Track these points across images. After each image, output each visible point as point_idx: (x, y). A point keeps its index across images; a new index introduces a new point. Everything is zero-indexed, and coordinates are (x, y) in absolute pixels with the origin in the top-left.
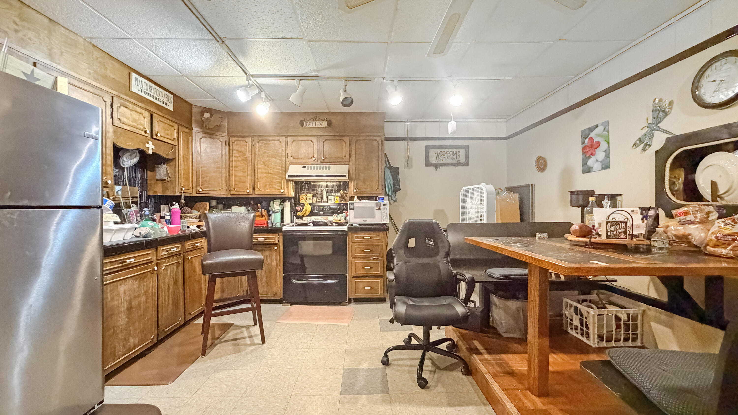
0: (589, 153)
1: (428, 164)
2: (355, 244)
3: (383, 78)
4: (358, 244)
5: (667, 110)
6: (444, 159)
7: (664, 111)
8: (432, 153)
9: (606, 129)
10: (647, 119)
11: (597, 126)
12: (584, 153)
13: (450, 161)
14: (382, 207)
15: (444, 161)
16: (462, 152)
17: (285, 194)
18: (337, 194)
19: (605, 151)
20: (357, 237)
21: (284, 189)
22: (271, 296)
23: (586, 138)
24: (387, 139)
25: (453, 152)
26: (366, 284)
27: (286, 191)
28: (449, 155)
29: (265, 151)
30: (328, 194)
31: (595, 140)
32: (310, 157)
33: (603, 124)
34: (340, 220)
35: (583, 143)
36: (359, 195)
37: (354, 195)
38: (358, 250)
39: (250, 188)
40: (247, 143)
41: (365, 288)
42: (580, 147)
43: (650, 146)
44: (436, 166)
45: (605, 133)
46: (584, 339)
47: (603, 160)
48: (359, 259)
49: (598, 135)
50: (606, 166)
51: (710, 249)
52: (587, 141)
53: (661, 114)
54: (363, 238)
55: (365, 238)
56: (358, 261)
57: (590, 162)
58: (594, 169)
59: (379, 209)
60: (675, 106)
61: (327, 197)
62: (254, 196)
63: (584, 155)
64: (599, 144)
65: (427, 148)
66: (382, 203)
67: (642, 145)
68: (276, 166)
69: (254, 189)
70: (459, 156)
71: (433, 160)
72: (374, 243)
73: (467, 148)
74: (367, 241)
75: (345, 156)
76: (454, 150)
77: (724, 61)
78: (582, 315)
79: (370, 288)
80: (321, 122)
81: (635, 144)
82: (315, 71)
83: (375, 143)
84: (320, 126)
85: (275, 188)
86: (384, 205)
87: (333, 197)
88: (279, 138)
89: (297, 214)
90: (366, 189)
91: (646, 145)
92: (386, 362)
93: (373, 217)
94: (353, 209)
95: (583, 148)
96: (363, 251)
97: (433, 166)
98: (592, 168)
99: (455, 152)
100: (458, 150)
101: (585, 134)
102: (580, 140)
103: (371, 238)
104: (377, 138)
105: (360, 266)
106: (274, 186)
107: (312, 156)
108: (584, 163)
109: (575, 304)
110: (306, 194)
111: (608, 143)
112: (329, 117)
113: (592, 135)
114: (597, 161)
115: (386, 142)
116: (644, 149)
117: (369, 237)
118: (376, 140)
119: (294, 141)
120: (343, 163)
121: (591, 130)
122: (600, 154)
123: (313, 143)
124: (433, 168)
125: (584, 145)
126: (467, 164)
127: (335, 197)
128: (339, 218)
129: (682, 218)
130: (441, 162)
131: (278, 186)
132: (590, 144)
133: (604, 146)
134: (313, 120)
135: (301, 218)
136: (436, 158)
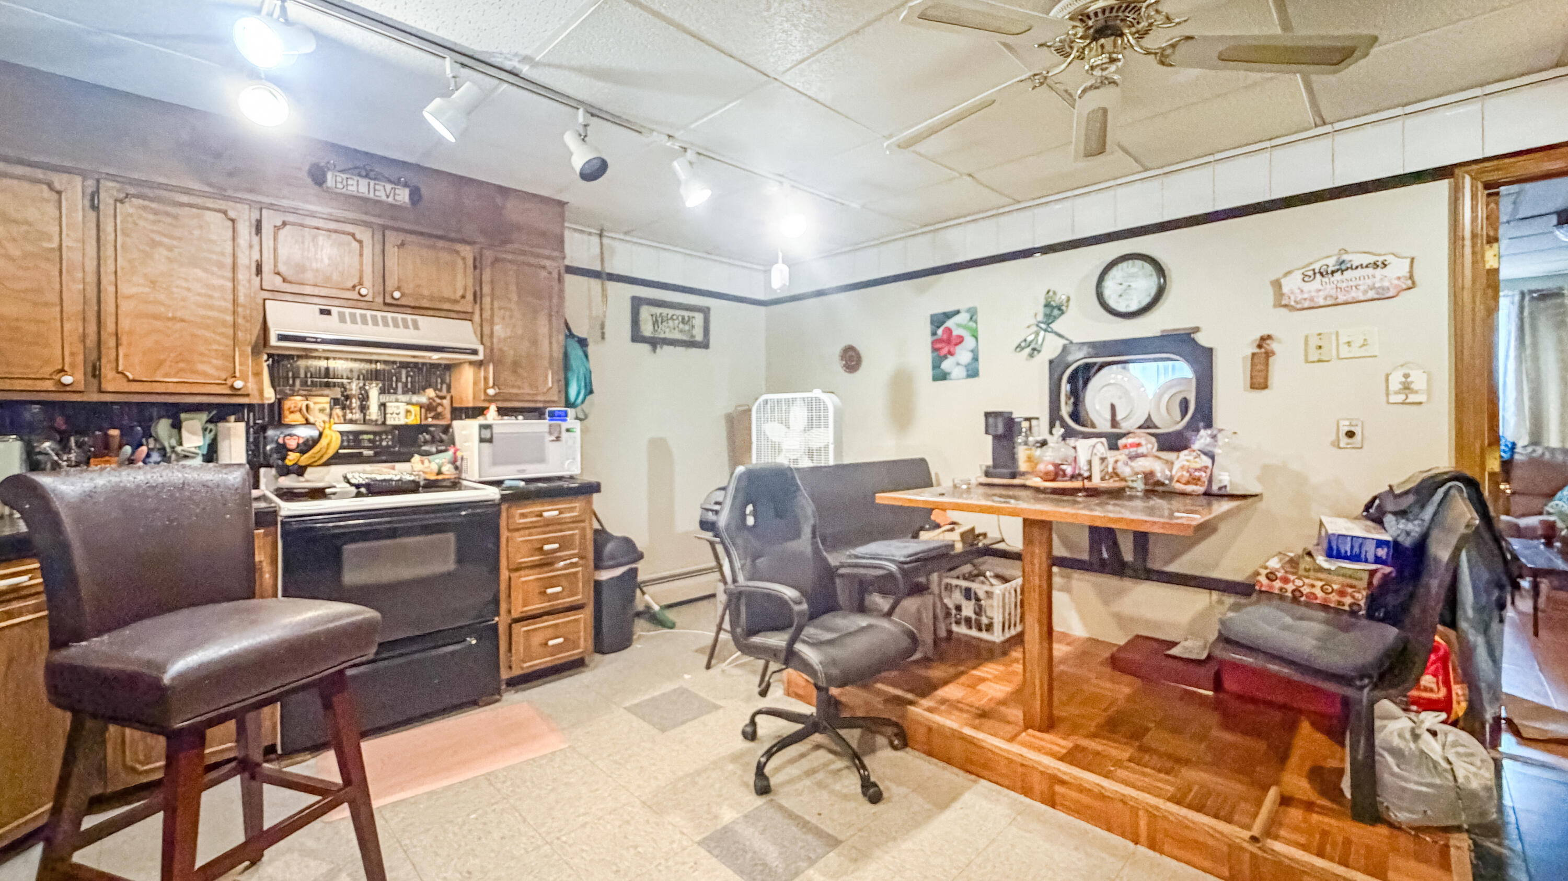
0: (945, 351)
1: (637, 337)
2: (516, 534)
3: (669, 136)
4: (527, 532)
5: (1064, 308)
6: (667, 330)
7: (1060, 309)
8: (646, 312)
9: (974, 318)
10: (1036, 315)
11: (958, 312)
12: (935, 350)
13: (677, 336)
14: (564, 435)
15: (668, 335)
16: (699, 318)
17: (248, 395)
18: (415, 398)
19: (972, 351)
20: (523, 516)
21: (245, 380)
22: (230, 749)
23: (938, 327)
24: (570, 270)
25: (683, 318)
26: (550, 632)
27: (251, 386)
28: (676, 322)
29: (157, 238)
30: (384, 398)
31: (955, 333)
32: (350, 285)
33: (968, 310)
34: (439, 473)
35: (934, 334)
36: (501, 404)
37: (485, 405)
38: (525, 549)
39: (73, 366)
40: (59, 193)
41: (551, 643)
42: (929, 339)
43: (1039, 351)
44: (654, 343)
45: (972, 324)
46: (984, 635)
47: (969, 364)
48: (527, 572)
49: (959, 325)
50: (973, 373)
51: (1179, 487)
52: (940, 332)
53: (1056, 312)
54: (541, 515)
55: (546, 514)
56: (530, 577)
57: (946, 365)
58: (954, 375)
59: (558, 439)
60: (1071, 303)
61: (383, 406)
62: (95, 397)
63: (936, 354)
64: (961, 339)
65: (637, 303)
66: (564, 425)
67: (1028, 350)
68: (211, 297)
69: (95, 372)
70: (693, 327)
71: (647, 329)
72: (564, 527)
73: (706, 311)
74: (550, 523)
75: (463, 297)
76: (686, 314)
77: (1130, 262)
78: (978, 599)
79: (560, 640)
80: (389, 187)
81: (1019, 346)
82: (526, 59)
83: (544, 274)
84: (384, 198)
85: (205, 374)
86: (568, 430)
87: (403, 407)
88: (222, 204)
89: (283, 458)
90: (519, 387)
91: (1034, 349)
92: (763, 788)
93: (542, 460)
94: (490, 441)
95: (933, 343)
96: (541, 549)
97: (646, 342)
98: (949, 374)
99: (686, 319)
100: (691, 314)
101: (938, 321)
102: (928, 328)
103: (560, 513)
104: (547, 263)
105: (535, 589)
106: (201, 367)
107: (356, 281)
108: (936, 366)
109: (965, 584)
110: (306, 397)
111: (976, 338)
112: (415, 180)
113: (950, 323)
114: (958, 364)
115: (568, 278)
116: (1031, 356)
117: (556, 513)
118: (544, 267)
119: (284, 224)
120: (455, 316)
121: (948, 316)
122: (963, 355)
123: (360, 242)
124: (646, 347)
125: (935, 337)
126: (705, 345)
127: (410, 407)
128: (434, 467)
129: (1132, 450)
130: (662, 336)
131: (217, 368)
132: (945, 337)
133: (969, 342)
134: (360, 175)
135: (300, 471)
136: (651, 327)
